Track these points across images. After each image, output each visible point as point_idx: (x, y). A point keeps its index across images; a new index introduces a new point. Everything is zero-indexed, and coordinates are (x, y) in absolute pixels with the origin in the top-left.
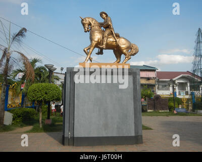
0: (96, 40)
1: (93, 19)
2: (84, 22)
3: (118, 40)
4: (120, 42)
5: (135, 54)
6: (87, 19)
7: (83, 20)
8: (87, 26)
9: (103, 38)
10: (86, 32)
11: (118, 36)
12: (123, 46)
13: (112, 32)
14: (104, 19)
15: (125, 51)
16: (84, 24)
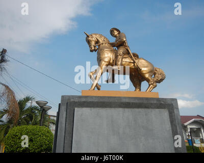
0: (107, 60)
1: (101, 36)
2: (90, 38)
3: (136, 61)
4: (140, 64)
5: (162, 80)
6: (94, 36)
7: (88, 36)
8: (93, 43)
9: (116, 57)
10: (92, 51)
11: (136, 56)
12: (144, 70)
13: (128, 50)
14: (115, 36)
15: (147, 76)
16: (89, 42)
